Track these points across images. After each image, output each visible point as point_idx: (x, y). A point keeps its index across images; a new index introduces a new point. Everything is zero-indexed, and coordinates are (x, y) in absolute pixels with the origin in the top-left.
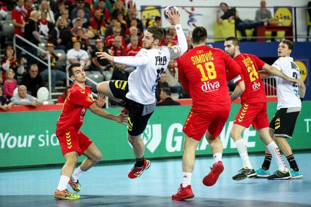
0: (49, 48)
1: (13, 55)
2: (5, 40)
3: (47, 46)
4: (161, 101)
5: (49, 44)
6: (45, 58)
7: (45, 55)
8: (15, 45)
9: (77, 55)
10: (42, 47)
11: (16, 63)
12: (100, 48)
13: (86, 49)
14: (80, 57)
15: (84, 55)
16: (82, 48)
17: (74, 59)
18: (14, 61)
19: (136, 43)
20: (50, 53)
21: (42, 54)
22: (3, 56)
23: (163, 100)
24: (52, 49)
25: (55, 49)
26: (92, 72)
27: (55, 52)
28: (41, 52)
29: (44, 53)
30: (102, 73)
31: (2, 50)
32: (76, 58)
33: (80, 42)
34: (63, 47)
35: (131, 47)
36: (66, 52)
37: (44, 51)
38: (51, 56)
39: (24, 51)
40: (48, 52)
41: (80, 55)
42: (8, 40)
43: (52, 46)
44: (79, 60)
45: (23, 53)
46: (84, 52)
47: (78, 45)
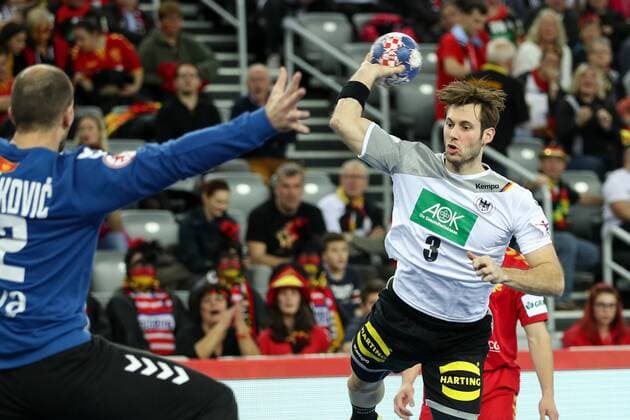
0: (548, 164)
3: (542, 157)
5: (548, 152)
10: (525, 164)
17: (626, 203)
20: (552, 180)
24: (560, 167)
25: (570, 167)
34: (592, 160)
36: (602, 179)
38: (556, 190)
43: (559, 158)
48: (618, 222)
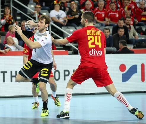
0: (37, 9)
1: (10, 13)
2: (4, 2)
3: (36, 7)
4: (120, 50)
5: (37, 6)
6: (34, 16)
7: (34, 14)
8: (12, 6)
9: (57, 14)
10: (32, 8)
11: (12, 20)
12: (74, 9)
13: (64, 10)
14: (60, 16)
15: (63, 14)
16: (61, 9)
17: (55, 18)
18: (10, 18)
19: (102, 6)
20: (38, 12)
21: (31, 13)
22: (2, 14)
23: (121, 49)
24: (40, 9)
26: (69, 27)
27: (41, 11)
28: (31, 11)
29: (33, 12)
30: (76, 28)
31: (2, 9)
32: (57, 17)
33: (59, 5)
34: (47, 8)
35: (98, 9)
36: (49, 12)
37: (33, 11)
38: (38, 15)
39: (19, 11)
40: (36, 12)
41: (59, 15)
42: (7, 2)
44: (59, 18)
45: (18, 12)
46: (62, 12)
47: (57, 7)
48: (53, 22)
